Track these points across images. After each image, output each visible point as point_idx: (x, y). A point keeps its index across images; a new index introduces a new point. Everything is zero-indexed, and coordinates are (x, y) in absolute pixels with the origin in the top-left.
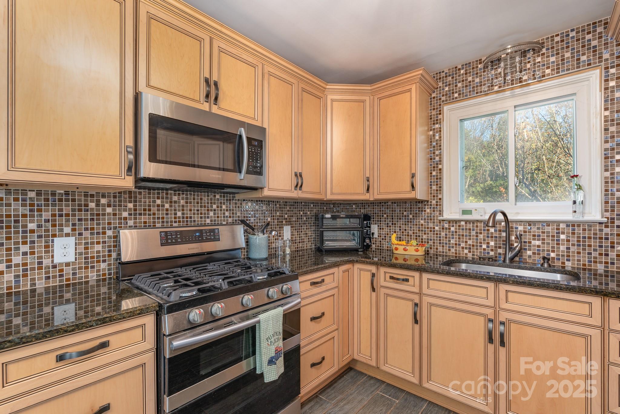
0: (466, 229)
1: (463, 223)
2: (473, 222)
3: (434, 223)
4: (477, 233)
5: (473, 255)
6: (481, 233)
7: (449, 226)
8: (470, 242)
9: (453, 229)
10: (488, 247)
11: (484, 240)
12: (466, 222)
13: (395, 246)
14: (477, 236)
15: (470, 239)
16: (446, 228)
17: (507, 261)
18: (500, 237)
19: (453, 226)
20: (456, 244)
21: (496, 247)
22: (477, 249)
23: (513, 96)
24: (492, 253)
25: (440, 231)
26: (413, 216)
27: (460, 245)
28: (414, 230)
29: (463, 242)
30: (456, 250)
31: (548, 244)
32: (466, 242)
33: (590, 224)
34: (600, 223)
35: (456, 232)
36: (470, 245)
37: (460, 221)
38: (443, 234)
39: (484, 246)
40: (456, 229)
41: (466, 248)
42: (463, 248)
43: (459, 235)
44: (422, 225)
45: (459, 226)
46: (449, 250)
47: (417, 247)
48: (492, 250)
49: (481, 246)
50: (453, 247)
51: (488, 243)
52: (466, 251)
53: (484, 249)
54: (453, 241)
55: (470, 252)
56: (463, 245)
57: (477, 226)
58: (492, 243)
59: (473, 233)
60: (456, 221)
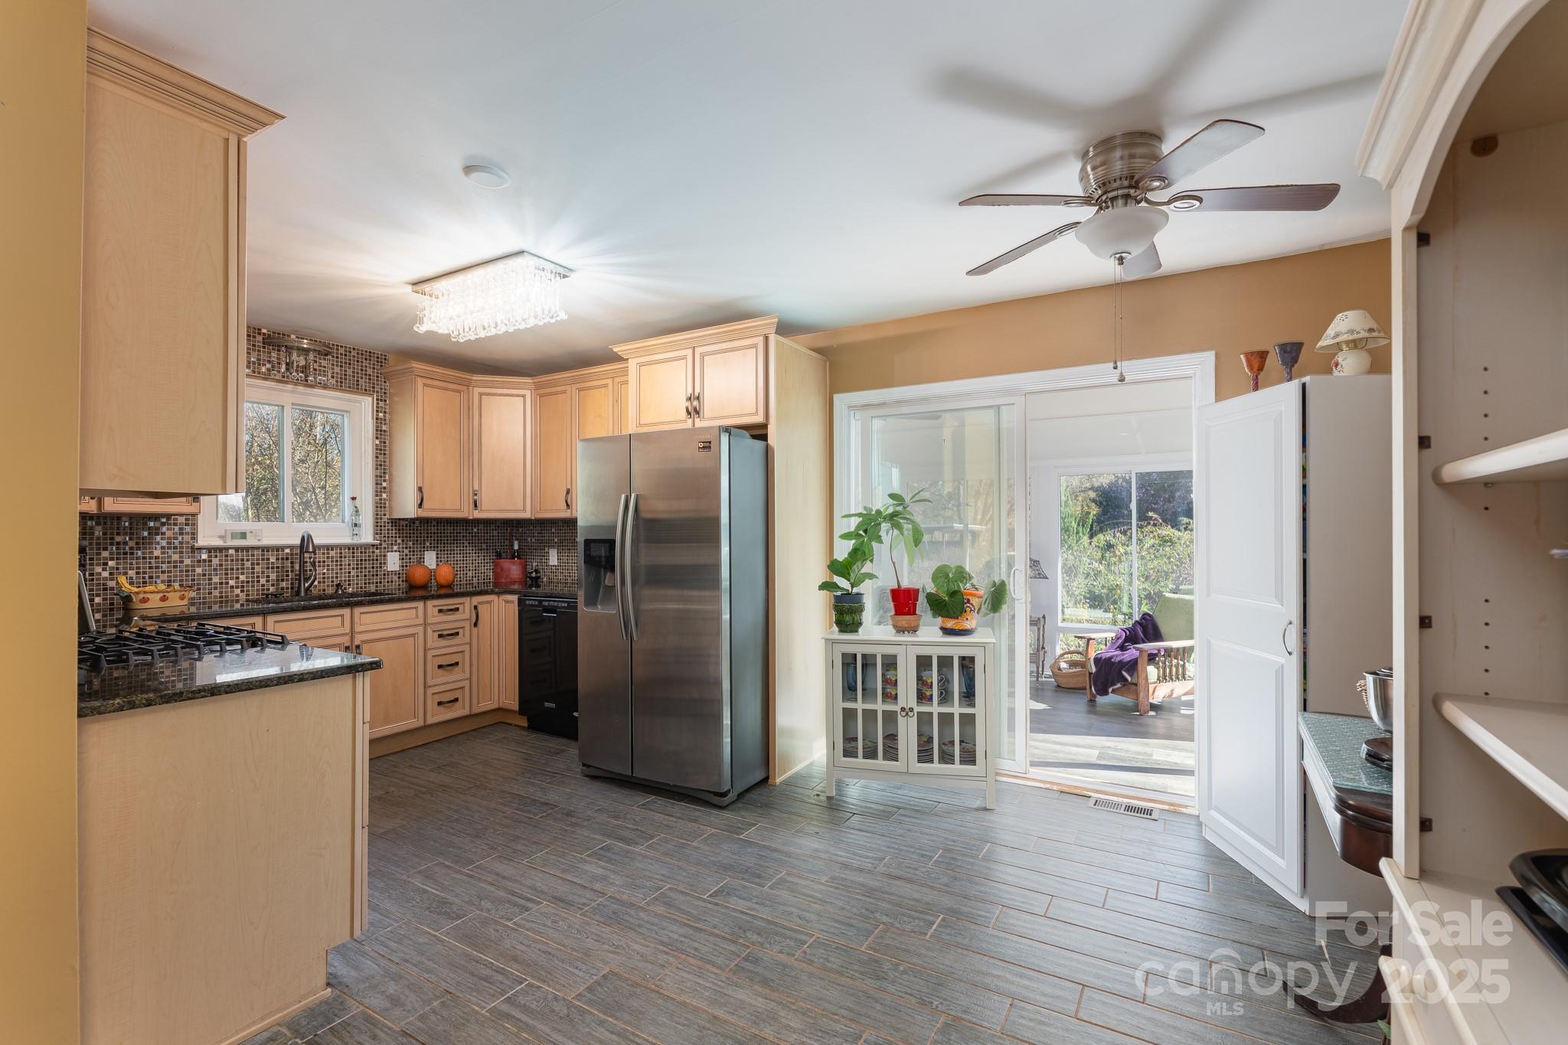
0: (237, 560)
1: (231, 552)
2: (247, 549)
3: (181, 553)
4: (252, 564)
5: (248, 595)
6: (258, 564)
7: (210, 556)
8: (242, 578)
9: (215, 561)
10: (268, 581)
11: (263, 572)
12: (237, 549)
13: (141, 596)
14: (253, 569)
15: (243, 574)
16: (205, 561)
17: (303, 594)
18: (283, 567)
19: (216, 556)
20: (221, 583)
21: (277, 580)
22: (253, 586)
23: (292, 392)
24: (272, 589)
25: (193, 566)
26: (137, 543)
27: (227, 583)
28: (138, 568)
29: (232, 579)
30: (221, 592)
31: (332, 570)
32: (238, 578)
33: (366, 546)
34: (373, 546)
35: (221, 565)
36: (243, 582)
37: (227, 549)
38: (199, 570)
39: (263, 581)
40: (220, 560)
41: (237, 587)
42: (232, 587)
43: (226, 569)
44: (157, 558)
45: (227, 556)
46: (210, 593)
47: (183, 593)
48: (273, 585)
49: (258, 581)
50: (216, 588)
51: (268, 577)
52: (238, 591)
53: (263, 585)
54: (216, 579)
55: (242, 591)
56: (232, 583)
57: (253, 555)
58: (273, 576)
59: (248, 564)
60: (220, 549)
